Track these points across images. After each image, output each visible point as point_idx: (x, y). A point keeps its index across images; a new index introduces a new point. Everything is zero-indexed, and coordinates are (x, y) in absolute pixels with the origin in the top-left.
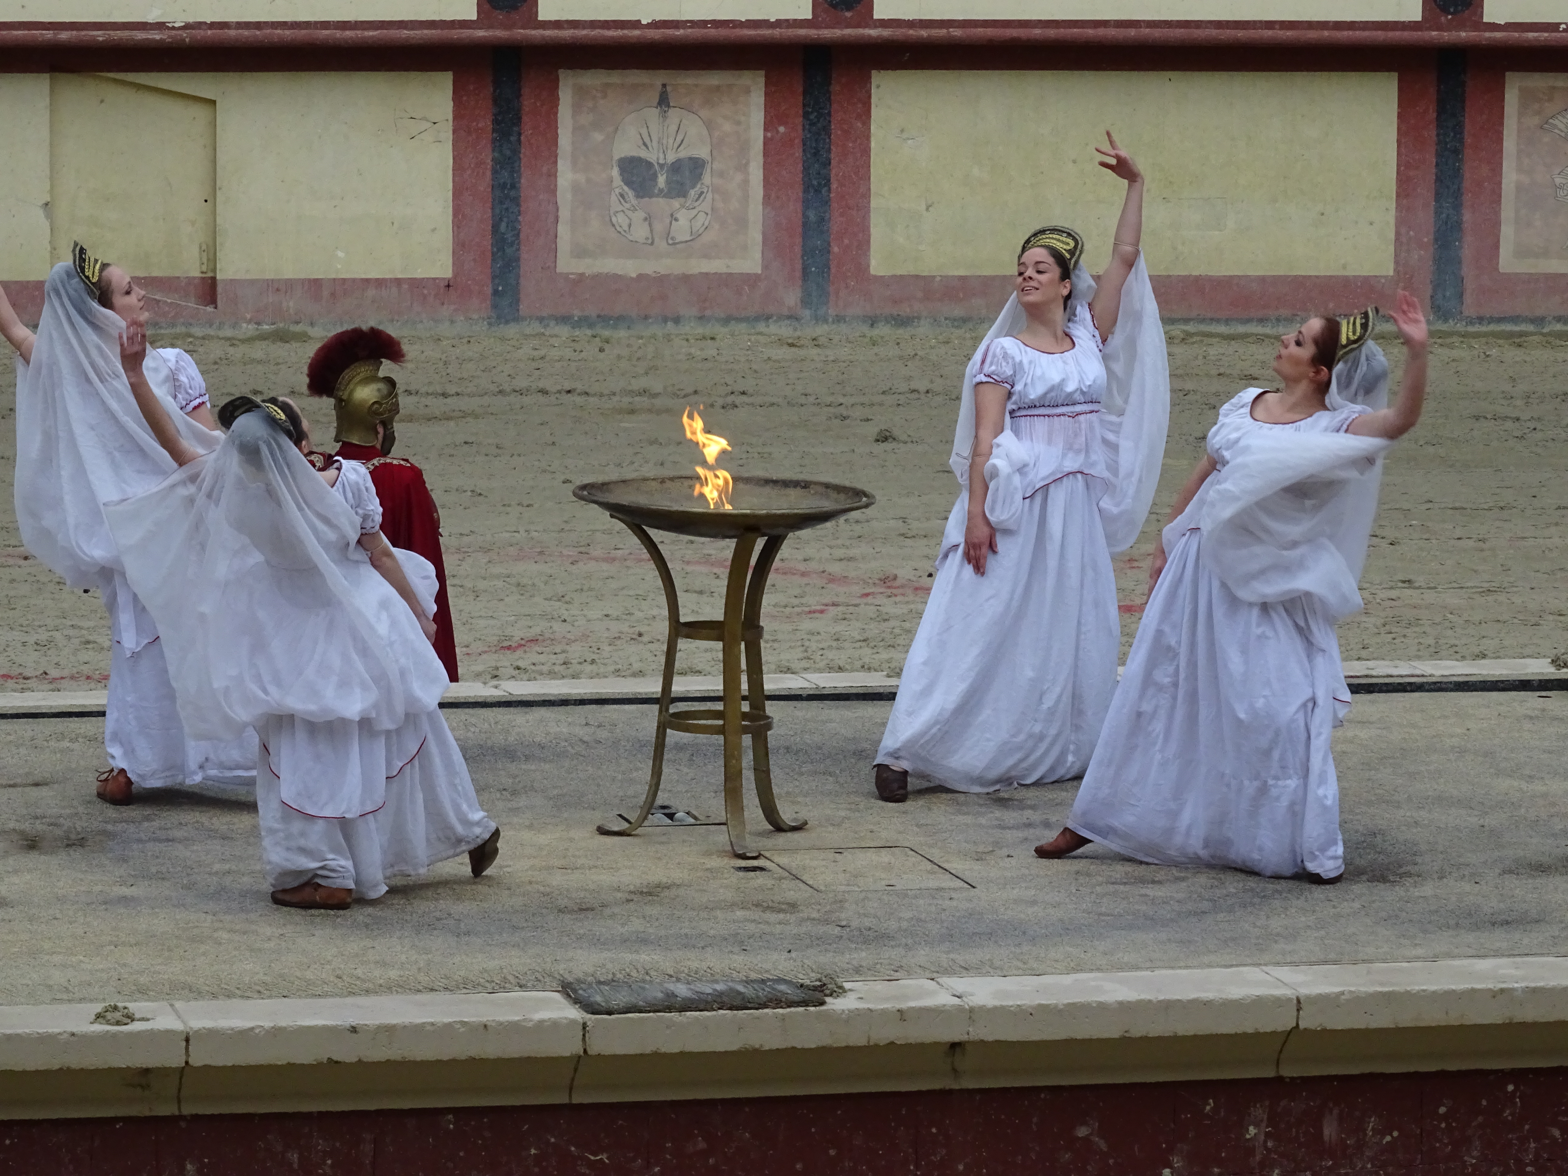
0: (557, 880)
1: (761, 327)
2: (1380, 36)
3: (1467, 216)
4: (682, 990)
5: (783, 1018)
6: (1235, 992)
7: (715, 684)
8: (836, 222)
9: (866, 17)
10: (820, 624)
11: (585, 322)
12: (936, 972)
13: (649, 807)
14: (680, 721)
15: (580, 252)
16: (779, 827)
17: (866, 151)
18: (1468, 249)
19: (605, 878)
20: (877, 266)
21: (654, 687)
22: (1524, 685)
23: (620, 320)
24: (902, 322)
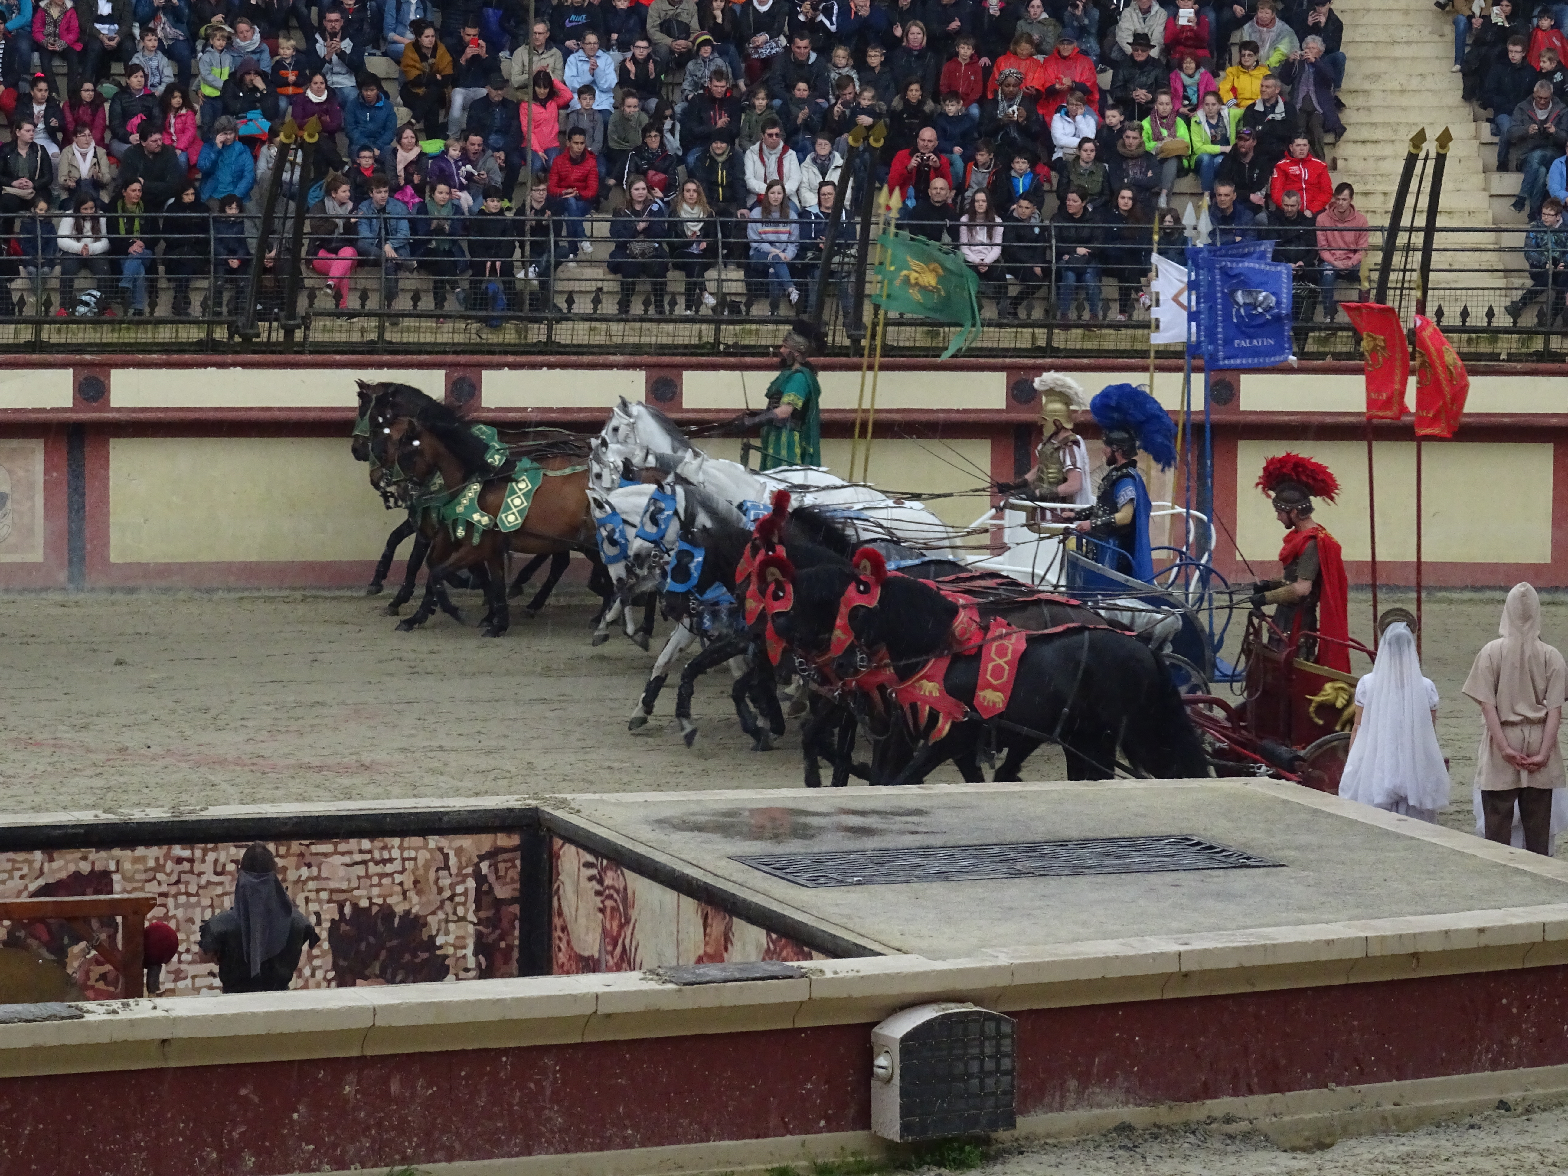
1: (44, 595)
5: (58, 1027)
6: (336, 1005)
8: (89, 531)
9: (106, 406)
17: (106, 487)
20: (114, 557)
24: (129, 591)
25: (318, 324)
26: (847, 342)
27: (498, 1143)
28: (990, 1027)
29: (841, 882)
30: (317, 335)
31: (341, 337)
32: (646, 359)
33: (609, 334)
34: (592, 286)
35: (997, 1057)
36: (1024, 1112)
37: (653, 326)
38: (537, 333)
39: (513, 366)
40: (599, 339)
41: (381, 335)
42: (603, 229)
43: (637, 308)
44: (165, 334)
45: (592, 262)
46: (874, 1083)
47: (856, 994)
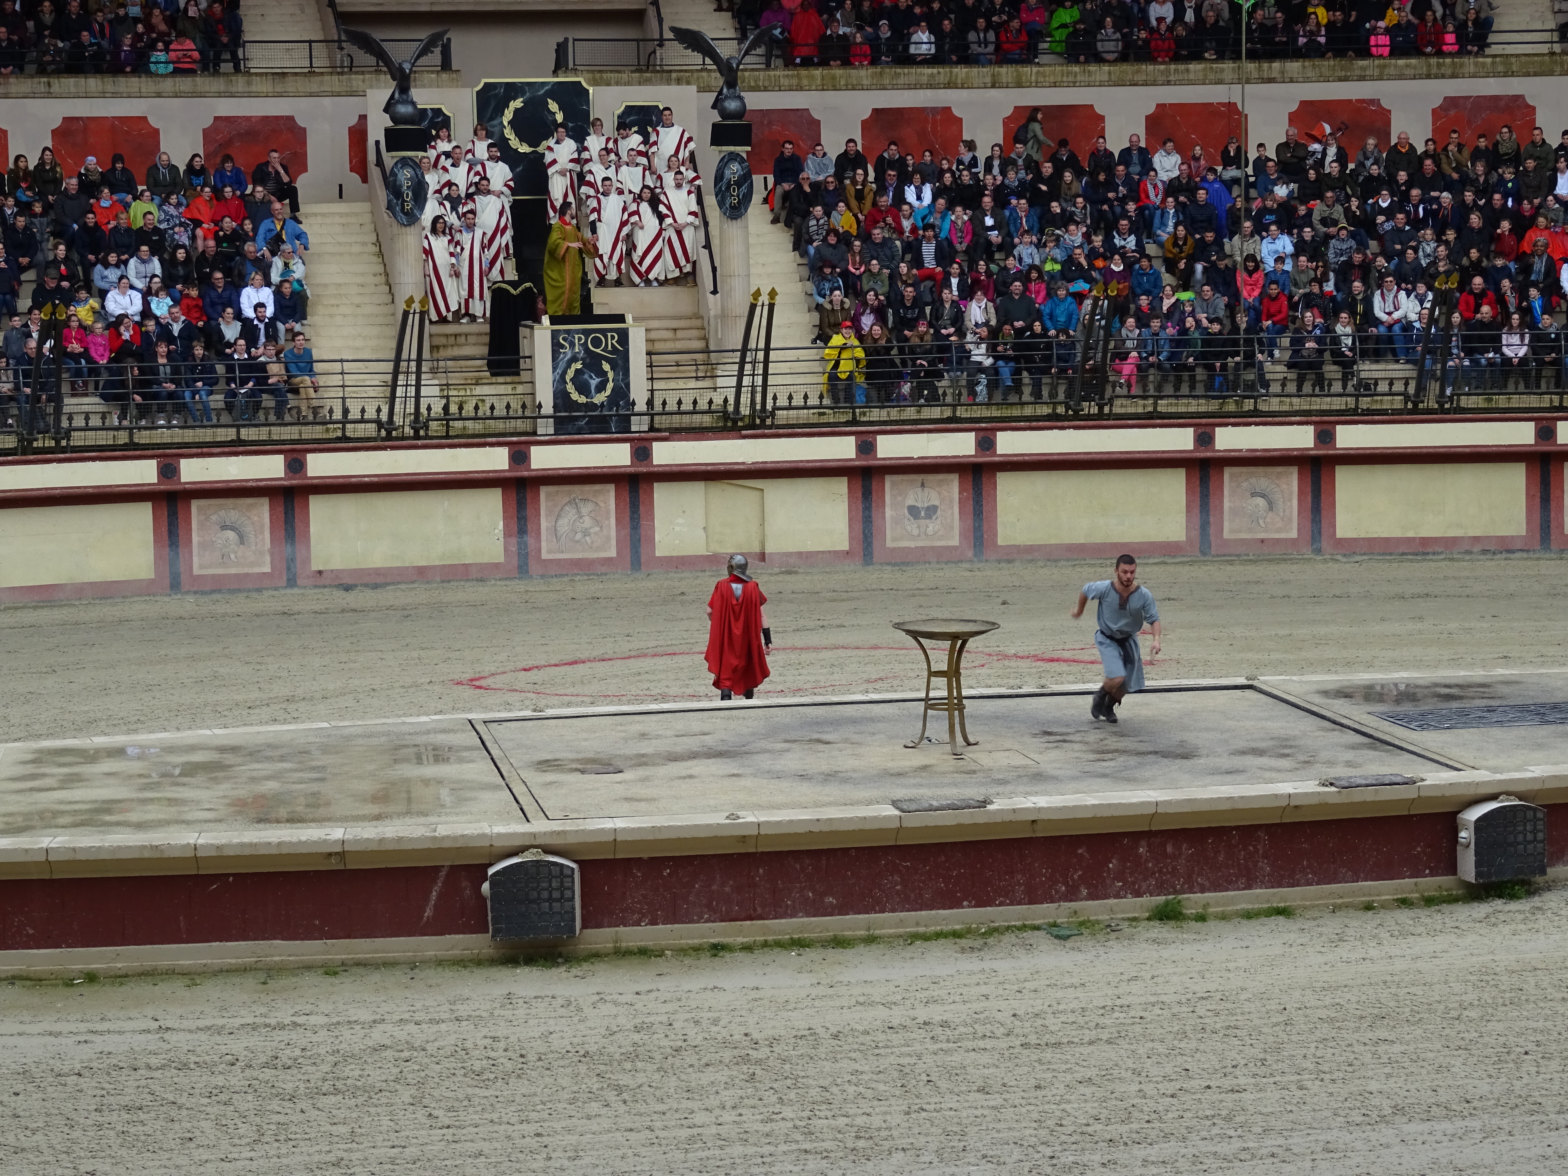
0: (890, 764)
1: (960, 565)
2: (1179, 455)
3: (1212, 519)
4: (935, 803)
5: (972, 813)
6: (1134, 800)
7: (945, 694)
8: (985, 527)
9: (994, 454)
10: (983, 671)
11: (895, 565)
12: (1027, 794)
13: (922, 738)
14: (933, 707)
15: (894, 540)
16: (969, 744)
17: (995, 501)
18: (1212, 530)
19: (907, 763)
20: (1000, 542)
21: (923, 695)
22: (1236, 687)
23: (907, 564)
24: (1009, 561)
25: (1118, 402)
26: (1436, 406)
27: (1230, 882)
28: (1530, 814)
29: (1436, 728)
30: (1117, 410)
31: (1131, 410)
32: (1314, 418)
33: (1291, 404)
34: (1280, 376)
35: (1534, 831)
36: (1552, 865)
37: (1318, 399)
38: (1249, 405)
39: (1235, 425)
40: (1285, 408)
41: (1155, 408)
42: (1286, 342)
43: (1307, 388)
44: (1028, 411)
45: (1279, 362)
46: (1459, 848)
47: (1447, 794)
